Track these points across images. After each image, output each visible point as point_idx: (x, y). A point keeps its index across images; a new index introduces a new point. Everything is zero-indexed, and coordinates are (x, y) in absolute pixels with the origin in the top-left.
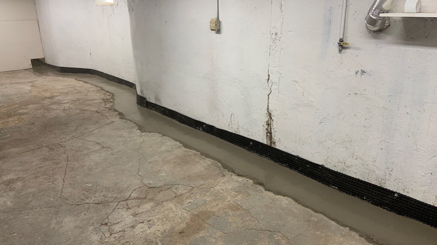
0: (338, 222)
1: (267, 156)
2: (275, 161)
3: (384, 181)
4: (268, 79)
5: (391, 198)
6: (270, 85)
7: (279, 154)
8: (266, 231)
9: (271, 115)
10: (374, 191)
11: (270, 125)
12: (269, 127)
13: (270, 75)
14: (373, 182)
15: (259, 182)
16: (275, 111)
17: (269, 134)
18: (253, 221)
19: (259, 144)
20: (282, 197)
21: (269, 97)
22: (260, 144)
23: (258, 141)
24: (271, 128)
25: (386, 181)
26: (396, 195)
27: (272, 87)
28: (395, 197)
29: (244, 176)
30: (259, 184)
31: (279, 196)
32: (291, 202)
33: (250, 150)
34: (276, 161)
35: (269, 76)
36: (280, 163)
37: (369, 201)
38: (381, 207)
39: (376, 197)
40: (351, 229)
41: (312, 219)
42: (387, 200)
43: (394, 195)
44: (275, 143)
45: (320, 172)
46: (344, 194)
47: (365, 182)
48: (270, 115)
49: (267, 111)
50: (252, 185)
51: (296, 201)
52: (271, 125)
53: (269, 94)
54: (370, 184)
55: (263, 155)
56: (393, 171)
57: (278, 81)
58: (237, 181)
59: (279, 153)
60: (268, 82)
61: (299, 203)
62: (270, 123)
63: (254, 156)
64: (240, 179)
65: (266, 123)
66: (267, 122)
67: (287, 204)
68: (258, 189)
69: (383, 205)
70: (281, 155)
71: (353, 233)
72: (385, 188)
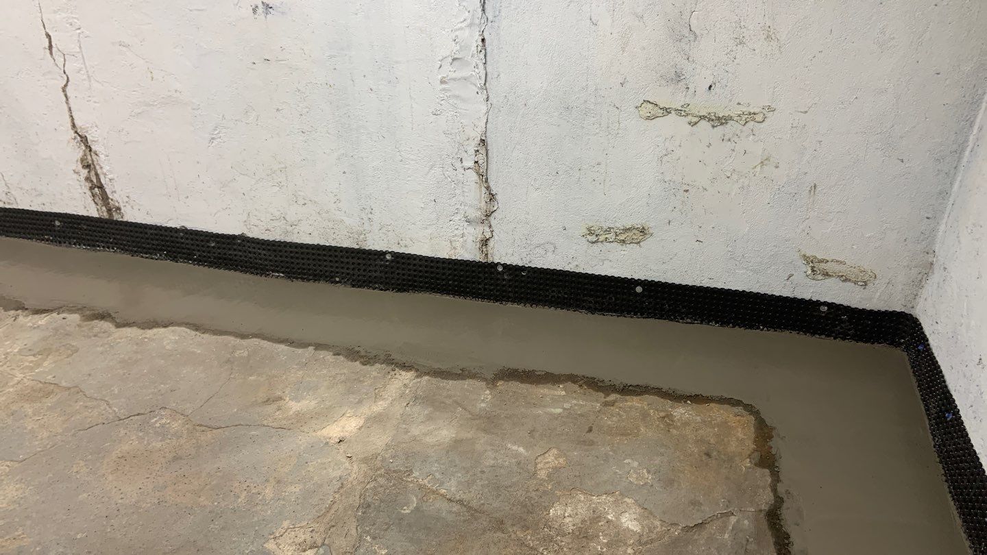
0: (291, 343)
1: (108, 246)
2: (133, 253)
3: (362, 236)
4: (50, 47)
5: (381, 266)
6: (60, 61)
7: (137, 235)
8: (131, 418)
9: (87, 140)
10: (350, 260)
11: (92, 166)
12: (93, 173)
13: (50, 34)
14: (346, 244)
15: (97, 312)
16: (96, 129)
17: (98, 189)
18: (93, 408)
19: (79, 221)
20: (162, 330)
21: (68, 94)
22: (83, 220)
23: (75, 213)
24: (97, 175)
25: (367, 235)
26: (388, 257)
27: (66, 66)
28: (387, 261)
29: (52, 311)
30: (97, 318)
31: (155, 330)
32: (184, 334)
33: (60, 242)
34: (136, 252)
35: (48, 36)
36: (146, 253)
37: (345, 282)
38: (369, 287)
39: (357, 271)
40: (319, 347)
41: (237, 354)
42: (375, 271)
43: (385, 257)
44: (118, 209)
45: (240, 251)
46: (298, 284)
47: (330, 248)
48: (84, 140)
49: (72, 132)
50: (79, 326)
51: (196, 327)
52: (95, 168)
53: (66, 86)
54: (341, 249)
55: (99, 246)
56: (373, 212)
57: (78, 50)
58: (35, 328)
59: (137, 232)
60: (51, 53)
61: (205, 331)
62: (90, 162)
63: (77, 253)
64: (43, 320)
65: (79, 163)
66: (82, 160)
67: (176, 342)
68: (96, 330)
69: (370, 282)
70: (141, 235)
71: (322, 354)
72: (367, 249)
